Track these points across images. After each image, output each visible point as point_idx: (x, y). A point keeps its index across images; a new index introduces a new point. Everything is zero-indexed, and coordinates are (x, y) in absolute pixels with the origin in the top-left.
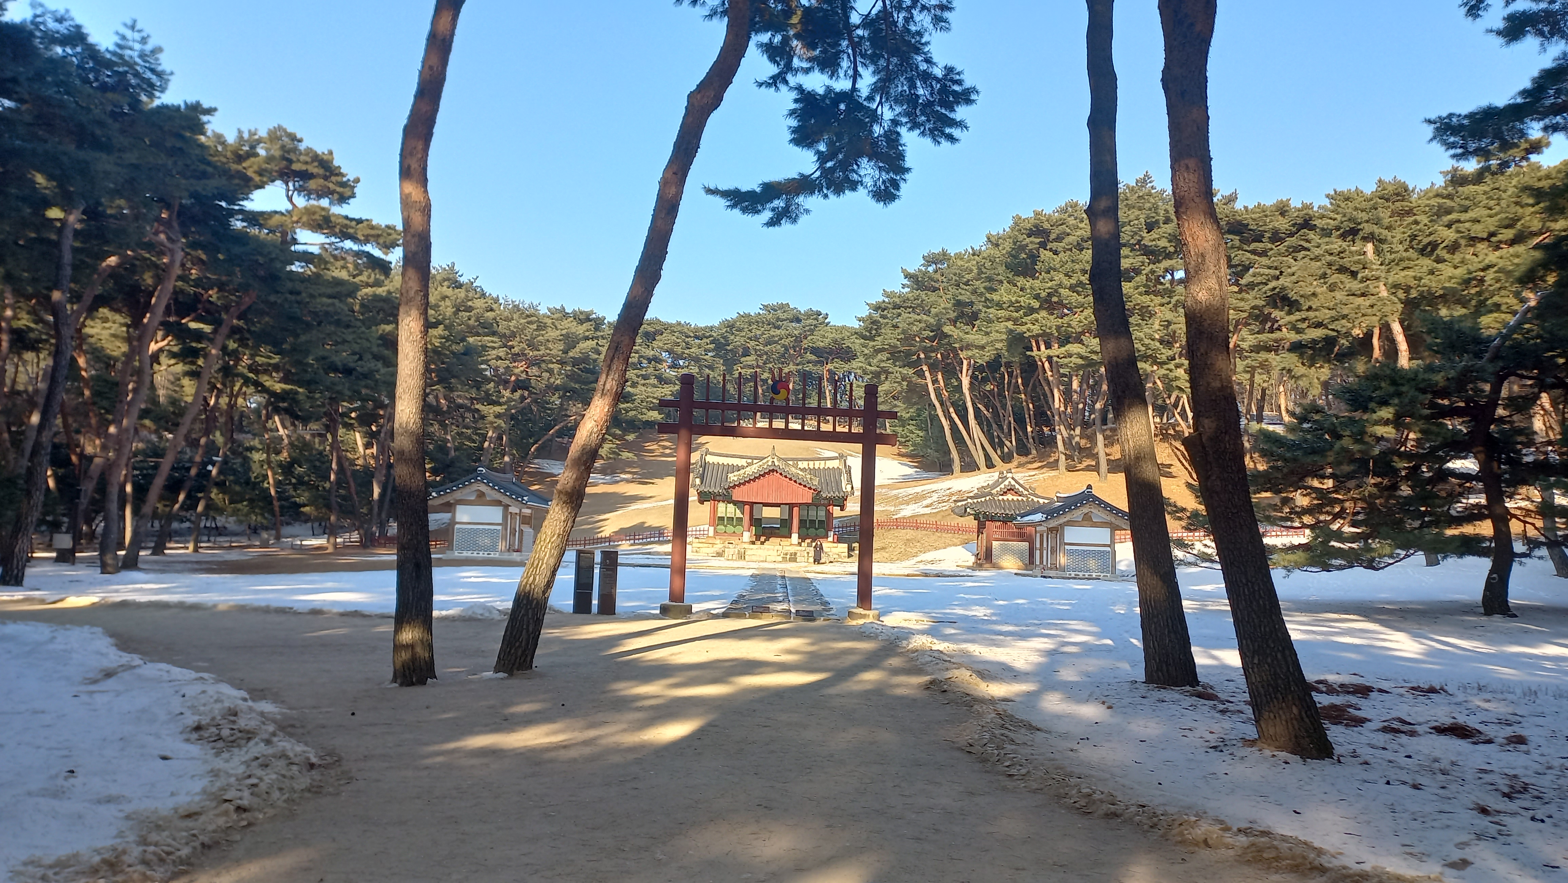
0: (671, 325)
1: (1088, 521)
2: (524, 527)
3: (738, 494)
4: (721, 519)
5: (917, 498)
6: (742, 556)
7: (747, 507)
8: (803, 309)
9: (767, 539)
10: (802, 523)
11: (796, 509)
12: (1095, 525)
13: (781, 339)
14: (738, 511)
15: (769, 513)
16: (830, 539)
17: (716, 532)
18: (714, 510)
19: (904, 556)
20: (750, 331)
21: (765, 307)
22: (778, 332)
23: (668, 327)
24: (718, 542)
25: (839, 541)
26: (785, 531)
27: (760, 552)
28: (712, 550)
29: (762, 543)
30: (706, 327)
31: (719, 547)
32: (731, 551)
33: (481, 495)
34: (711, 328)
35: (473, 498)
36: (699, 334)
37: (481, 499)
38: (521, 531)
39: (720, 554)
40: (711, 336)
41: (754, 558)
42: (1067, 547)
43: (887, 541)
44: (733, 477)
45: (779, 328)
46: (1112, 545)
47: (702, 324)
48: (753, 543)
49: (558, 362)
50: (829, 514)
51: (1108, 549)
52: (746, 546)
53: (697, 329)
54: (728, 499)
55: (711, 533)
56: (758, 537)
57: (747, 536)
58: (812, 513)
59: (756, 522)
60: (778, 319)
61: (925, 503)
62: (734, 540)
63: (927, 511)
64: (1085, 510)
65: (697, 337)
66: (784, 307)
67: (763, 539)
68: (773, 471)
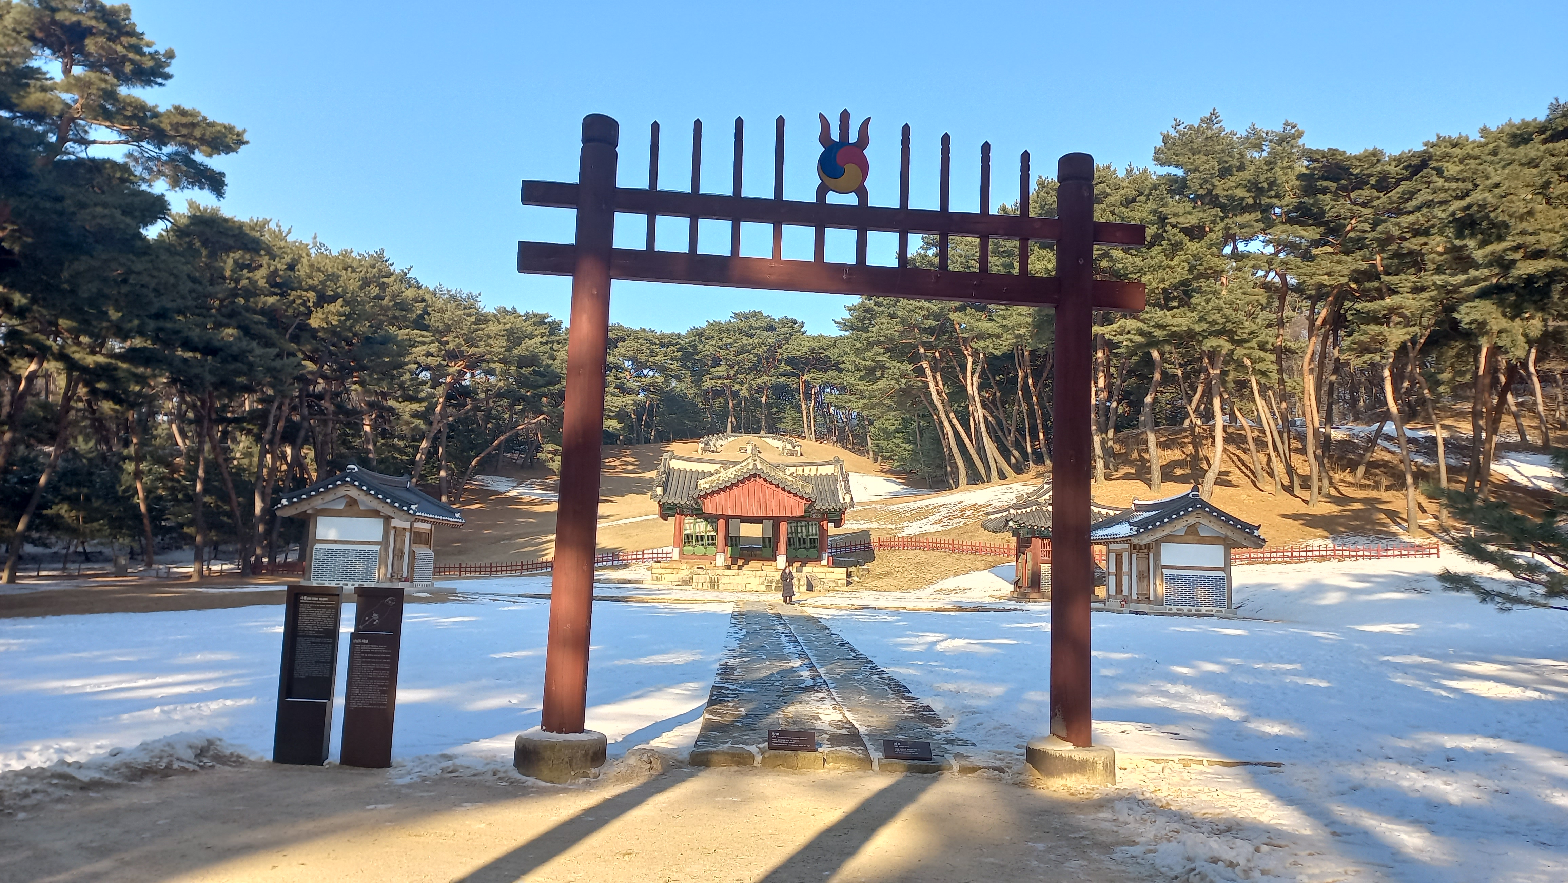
0: (635, 332)
1: (1193, 535)
2: (415, 548)
3: (710, 506)
4: (689, 537)
5: (922, 514)
6: (714, 584)
7: (721, 522)
8: (777, 316)
9: (746, 563)
10: (789, 541)
11: (783, 526)
12: (1203, 541)
13: (753, 348)
14: (710, 528)
15: (751, 531)
16: (824, 562)
17: (682, 554)
18: (680, 527)
19: (915, 584)
20: (721, 339)
21: (737, 315)
22: (751, 341)
23: (629, 334)
24: (684, 566)
25: (836, 564)
26: (768, 552)
27: (738, 579)
28: (676, 577)
29: (740, 568)
30: (673, 334)
31: (685, 573)
32: (701, 578)
33: (352, 503)
34: (679, 336)
35: (341, 507)
36: (665, 342)
37: (352, 509)
38: (412, 553)
39: (686, 582)
40: (677, 344)
41: (730, 587)
42: (1165, 571)
43: (893, 564)
44: (704, 485)
45: (751, 336)
46: (1227, 568)
47: (668, 331)
48: (728, 567)
49: (502, 361)
50: (823, 531)
51: (1221, 574)
52: (720, 571)
53: (663, 336)
54: (696, 512)
55: (676, 556)
56: (734, 560)
57: (720, 559)
58: (802, 530)
59: (732, 541)
60: (751, 327)
61: (933, 518)
62: (705, 564)
63: (937, 528)
64: (1191, 520)
65: (662, 345)
66: (756, 315)
67: (740, 562)
68: (755, 475)
